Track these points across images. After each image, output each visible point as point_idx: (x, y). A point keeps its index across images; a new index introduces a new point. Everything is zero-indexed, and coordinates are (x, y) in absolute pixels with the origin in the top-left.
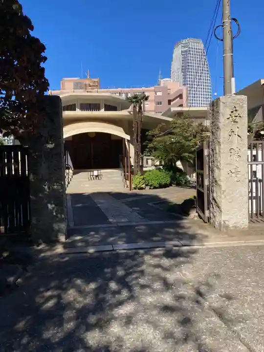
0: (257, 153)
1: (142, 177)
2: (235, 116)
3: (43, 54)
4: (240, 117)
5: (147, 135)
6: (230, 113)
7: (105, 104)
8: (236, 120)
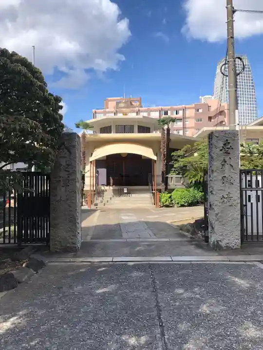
0: (251, 178)
1: (169, 195)
2: (227, 148)
3: (60, 104)
4: (233, 148)
5: (173, 156)
6: (222, 145)
7: (138, 126)
8: (229, 152)
